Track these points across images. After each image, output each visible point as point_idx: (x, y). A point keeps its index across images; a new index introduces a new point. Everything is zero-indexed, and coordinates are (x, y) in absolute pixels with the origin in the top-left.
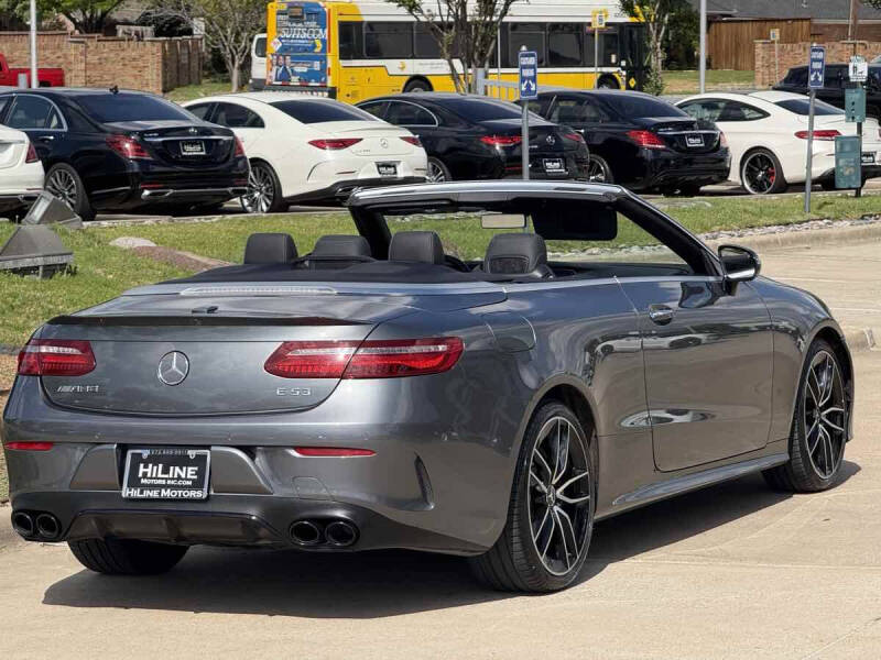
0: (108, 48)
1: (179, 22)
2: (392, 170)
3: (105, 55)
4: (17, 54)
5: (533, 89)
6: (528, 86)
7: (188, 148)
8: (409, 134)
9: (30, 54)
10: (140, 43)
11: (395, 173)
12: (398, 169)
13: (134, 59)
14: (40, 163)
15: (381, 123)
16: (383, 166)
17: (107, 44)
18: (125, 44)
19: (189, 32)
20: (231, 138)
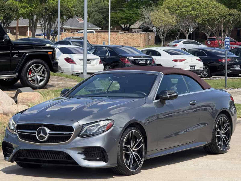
0: (129, 35)
1: (148, 28)
2: (194, 67)
3: (129, 37)
4: (106, 36)
5: (229, 47)
6: (227, 46)
7: (141, 61)
8: (199, 58)
9: (109, 36)
10: (138, 34)
11: (195, 68)
12: (195, 67)
13: (136, 38)
14: (103, 64)
15: (192, 55)
16: (191, 67)
17: (129, 34)
18: (134, 34)
19: (152, 31)
20: (152, 59)
